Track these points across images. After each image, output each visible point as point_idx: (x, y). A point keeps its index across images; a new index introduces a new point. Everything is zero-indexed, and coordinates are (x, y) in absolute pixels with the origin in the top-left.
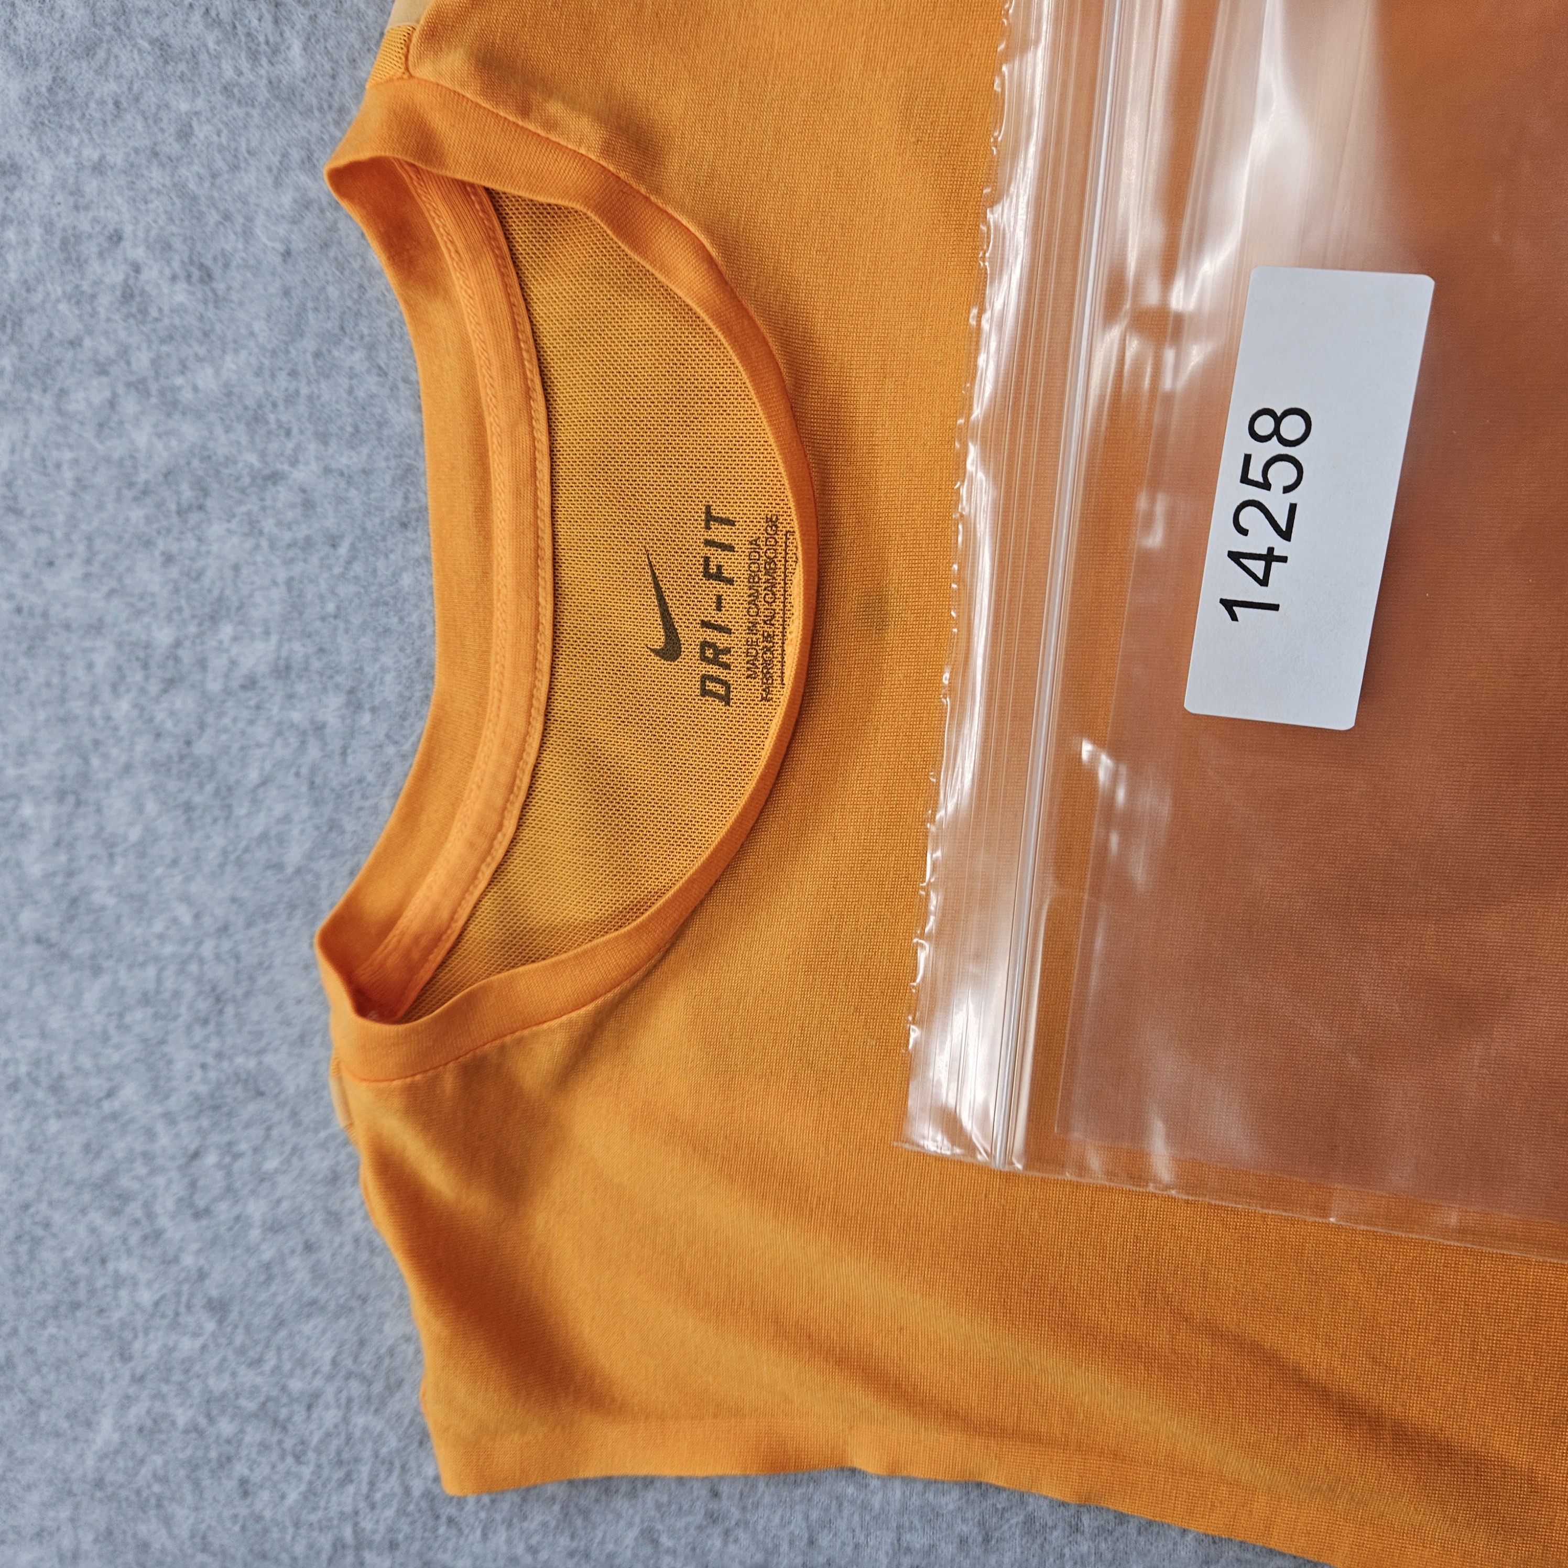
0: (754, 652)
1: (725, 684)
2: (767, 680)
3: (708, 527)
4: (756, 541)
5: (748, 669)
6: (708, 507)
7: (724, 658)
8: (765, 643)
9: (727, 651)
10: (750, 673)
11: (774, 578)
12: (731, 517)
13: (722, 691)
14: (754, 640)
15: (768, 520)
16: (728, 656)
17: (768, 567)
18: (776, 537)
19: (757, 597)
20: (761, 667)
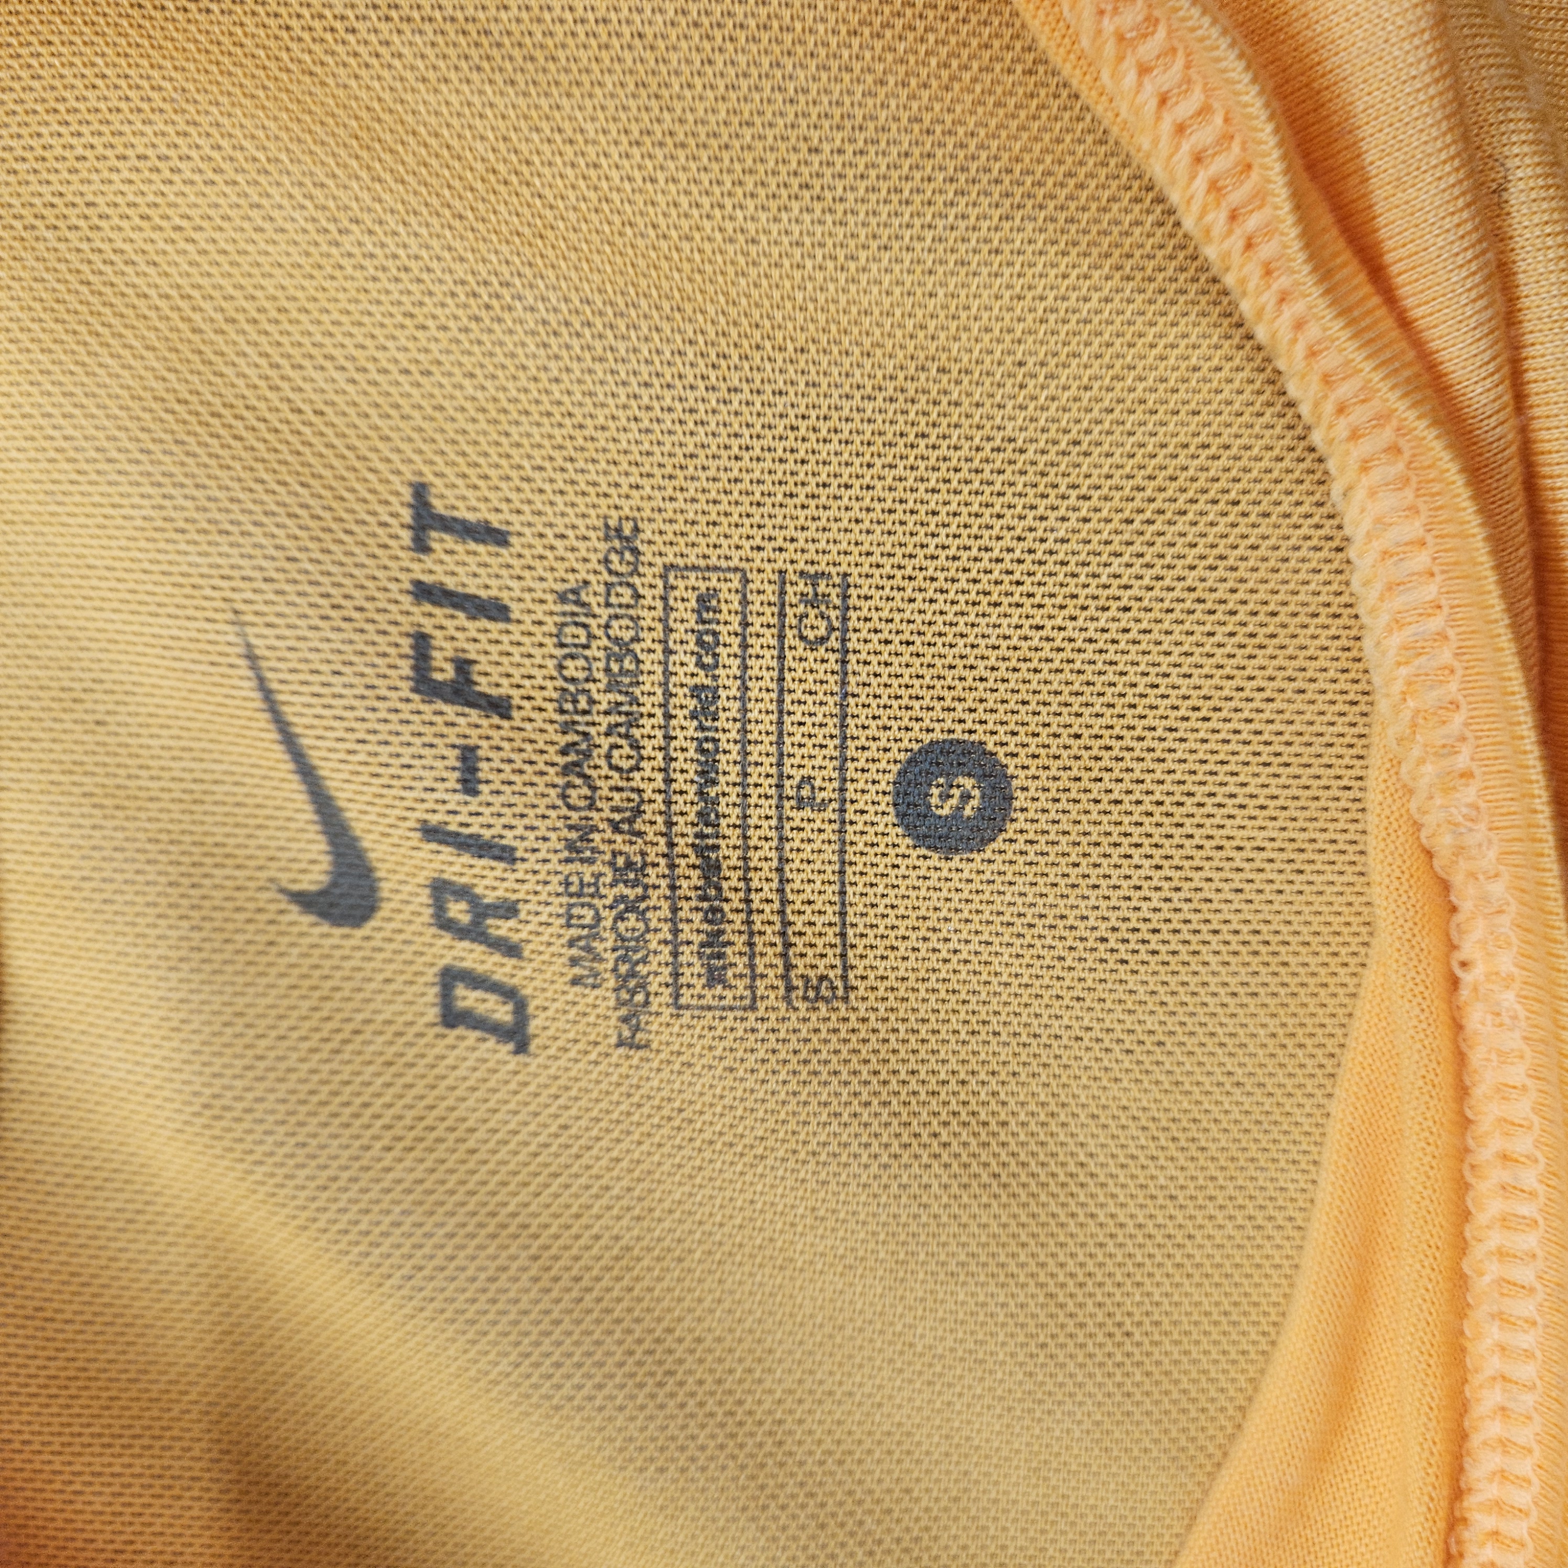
0: (589, 914)
1: (509, 993)
2: (633, 993)
3: (421, 546)
4: (574, 592)
5: (574, 961)
6: (420, 491)
7: (501, 928)
8: (621, 889)
9: (509, 910)
10: (577, 971)
11: (635, 701)
12: (495, 520)
13: (503, 1013)
14: (587, 879)
15: (613, 532)
16: (512, 923)
17: (615, 667)
18: (636, 580)
19: (587, 755)
20: (611, 957)
